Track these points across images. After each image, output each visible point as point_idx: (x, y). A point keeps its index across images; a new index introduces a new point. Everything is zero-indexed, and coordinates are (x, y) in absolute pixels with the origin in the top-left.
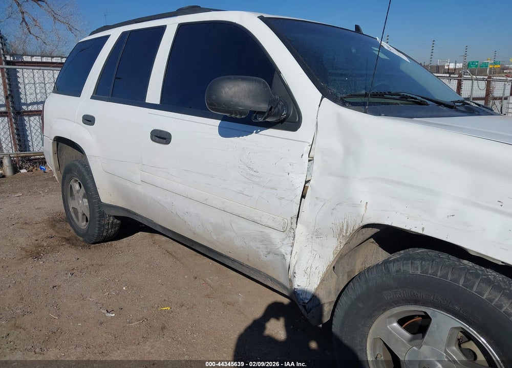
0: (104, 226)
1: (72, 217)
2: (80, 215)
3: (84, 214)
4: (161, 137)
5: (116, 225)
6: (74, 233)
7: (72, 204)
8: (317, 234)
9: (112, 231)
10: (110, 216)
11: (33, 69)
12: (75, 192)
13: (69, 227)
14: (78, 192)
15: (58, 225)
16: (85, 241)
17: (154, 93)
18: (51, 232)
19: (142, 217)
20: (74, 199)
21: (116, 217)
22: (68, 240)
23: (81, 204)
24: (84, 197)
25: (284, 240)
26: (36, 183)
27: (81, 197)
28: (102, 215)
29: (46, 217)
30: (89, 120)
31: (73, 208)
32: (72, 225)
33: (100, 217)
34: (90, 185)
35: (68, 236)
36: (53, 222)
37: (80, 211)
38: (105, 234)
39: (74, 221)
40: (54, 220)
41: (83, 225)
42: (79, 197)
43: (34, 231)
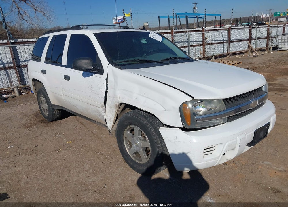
0: (54, 113)
1: (43, 112)
2: (45, 110)
3: (47, 110)
4: (67, 78)
5: (59, 113)
6: (44, 118)
7: (42, 106)
8: (111, 108)
9: (58, 116)
10: (56, 109)
11: (24, 46)
12: (42, 101)
13: (42, 116)
14: (44, 100)
15: (38, 116)
16: (48, 121)
17: (64, 62)
18: (35, 118)
19: (66, 109)
20: (42, 104)
21: (59, 110)
22: (42, 121)
23: (45, 106)
24: (46, 103)
25: (102, 111)
26: (29, 99)
27: (45, 103)
28: (53, 109)
29: (34, 113)
30: (44, 72)
31: (43, 108)
32: (43, 115)
33: (52, 110)
34: (47, 97)
35: (42, 119)
36: (36, 115)
37: (45, 108)
38: (55, 117)
39: (43, 113)
40: (37, 114)
41: (47, 114)
42: (44, 103)
43: (29, 118)
